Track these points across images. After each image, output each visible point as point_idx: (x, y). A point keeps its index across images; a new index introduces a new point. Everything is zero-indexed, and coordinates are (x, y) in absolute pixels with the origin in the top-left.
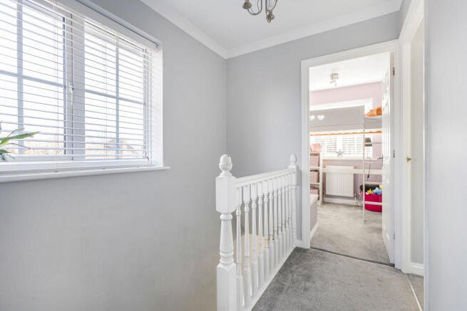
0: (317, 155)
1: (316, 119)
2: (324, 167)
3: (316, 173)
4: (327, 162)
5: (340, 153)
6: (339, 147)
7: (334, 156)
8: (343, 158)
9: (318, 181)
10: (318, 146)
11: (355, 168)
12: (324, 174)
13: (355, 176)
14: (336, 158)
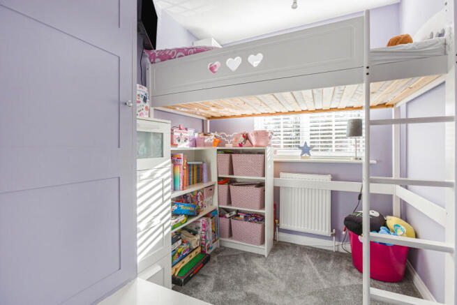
0: (262, 153)
1: (245, 63)
2: (277, 175)
3: (258, 190)
4: (281, 166)
5: (306, 150)
6: (306, 139)
7: (296, 155)
8: (311, 159)
9: (263, 206)
10: (264, 135)
11: (334, 178)
12: (277, 191)
13: (334, 194)
14: (299, 159)
